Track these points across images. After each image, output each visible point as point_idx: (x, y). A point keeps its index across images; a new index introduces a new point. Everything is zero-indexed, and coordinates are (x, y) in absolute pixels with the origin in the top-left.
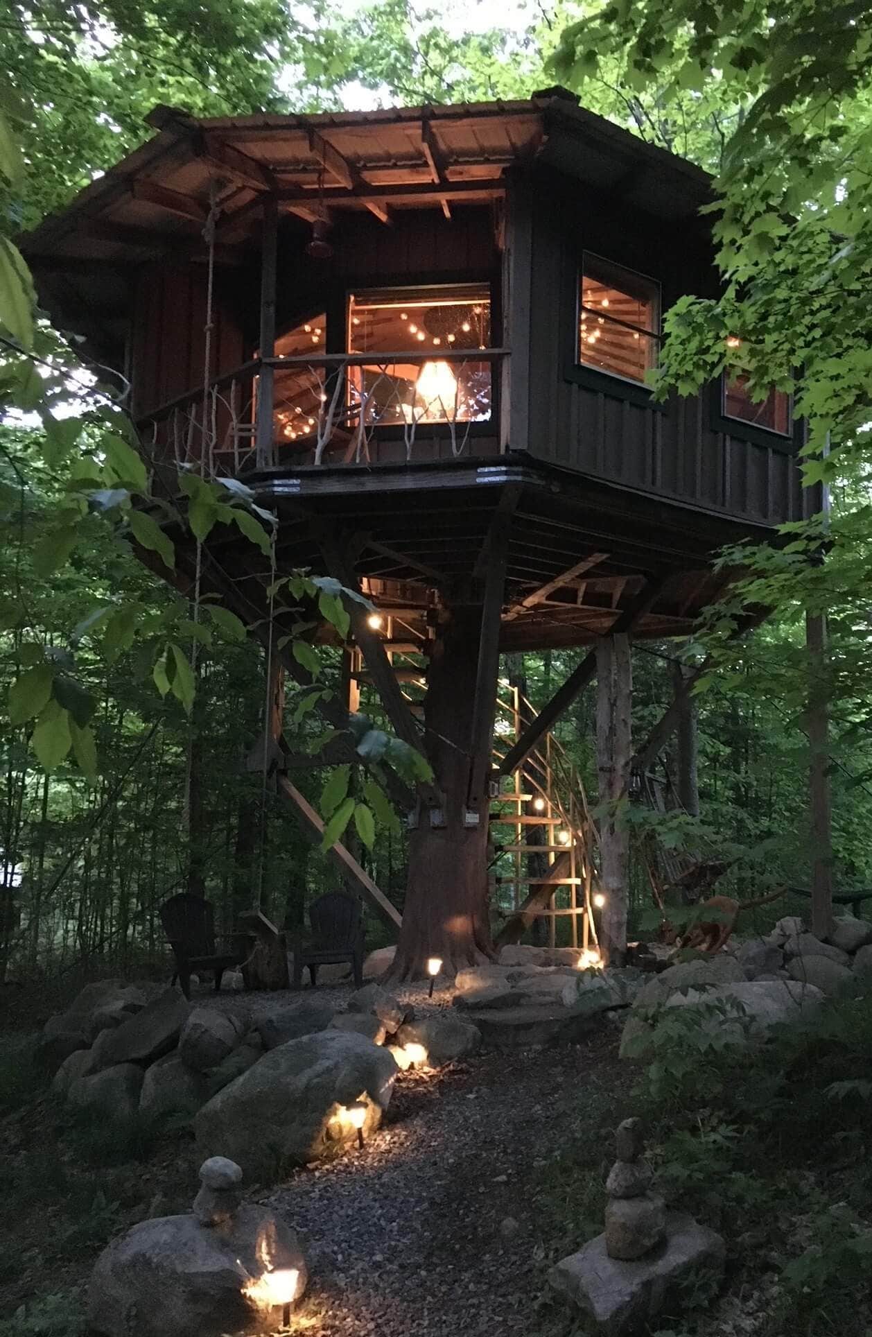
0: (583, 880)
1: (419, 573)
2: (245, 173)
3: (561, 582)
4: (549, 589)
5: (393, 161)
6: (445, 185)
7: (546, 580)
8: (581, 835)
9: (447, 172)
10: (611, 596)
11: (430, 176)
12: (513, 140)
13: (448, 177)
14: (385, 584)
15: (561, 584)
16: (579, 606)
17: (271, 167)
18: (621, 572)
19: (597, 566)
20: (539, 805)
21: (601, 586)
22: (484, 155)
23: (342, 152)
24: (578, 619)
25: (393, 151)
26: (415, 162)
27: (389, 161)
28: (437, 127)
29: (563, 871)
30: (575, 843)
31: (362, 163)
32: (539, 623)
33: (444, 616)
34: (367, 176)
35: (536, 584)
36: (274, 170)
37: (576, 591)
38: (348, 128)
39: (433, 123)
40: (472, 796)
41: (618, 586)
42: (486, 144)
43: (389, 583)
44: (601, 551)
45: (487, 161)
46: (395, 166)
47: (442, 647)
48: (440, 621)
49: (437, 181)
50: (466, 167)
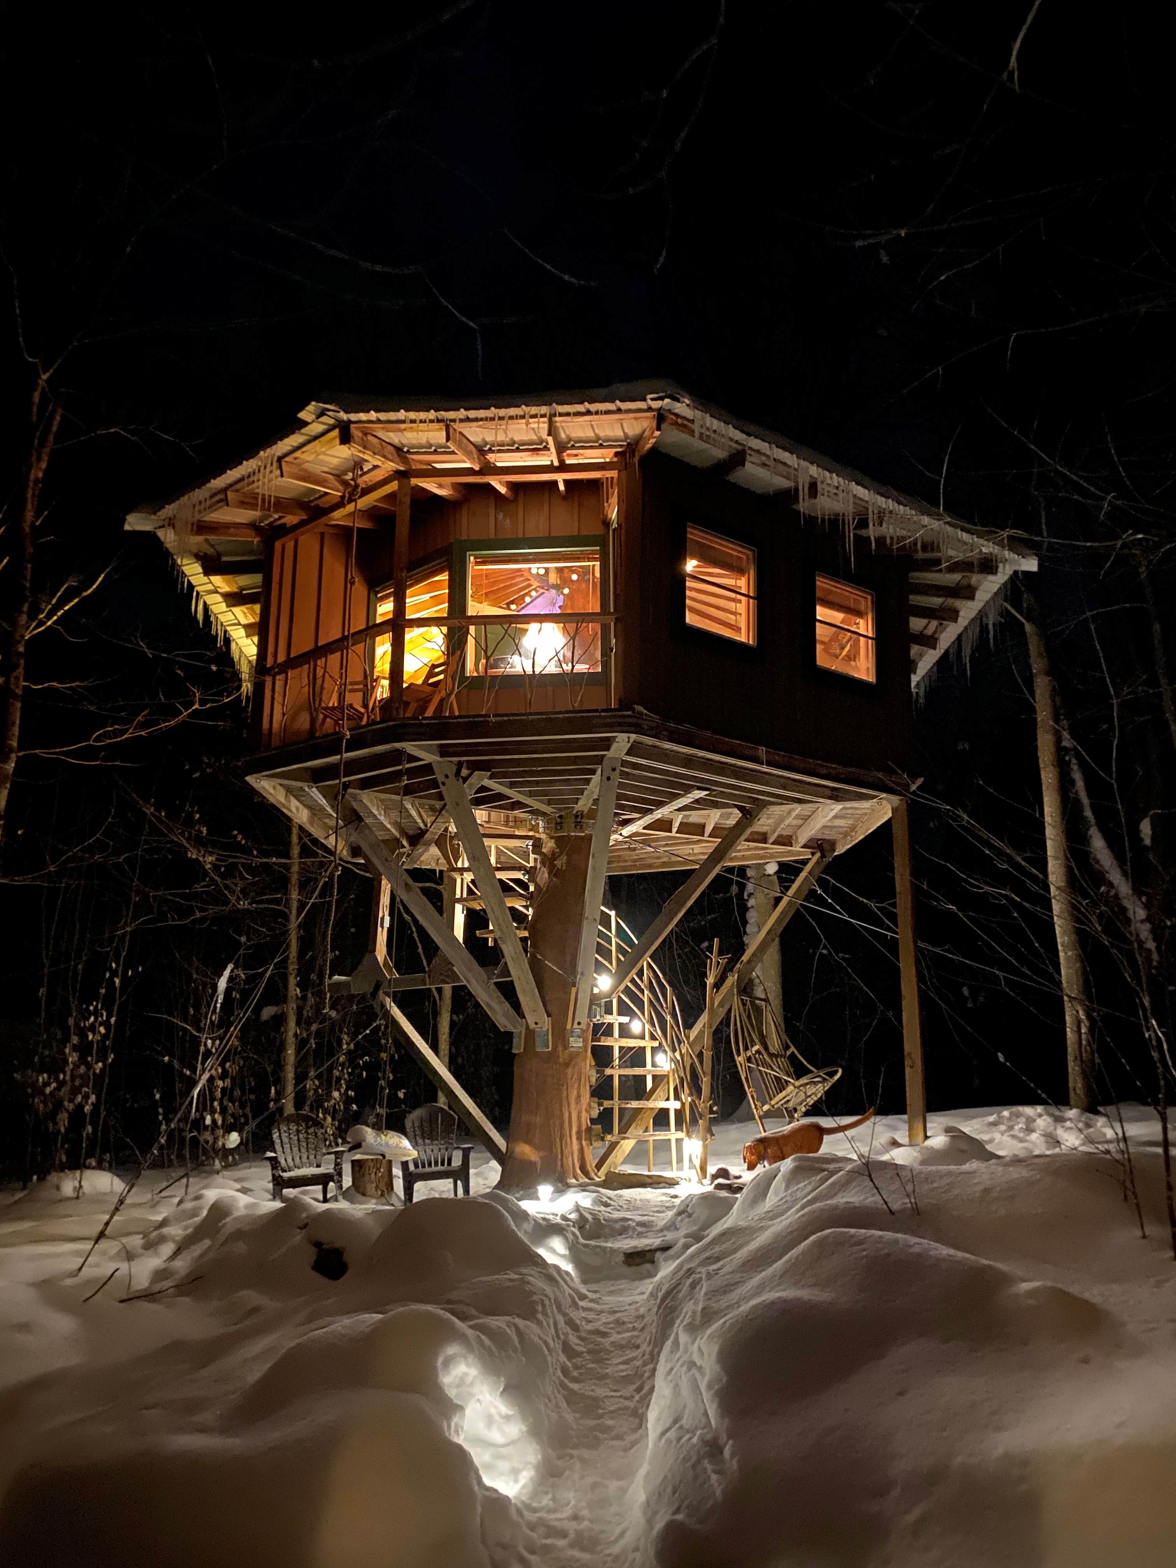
0: (683, 1104)
1: (527, 806)
2: (384, 457)
3: (658, 814)
4: (648, 819)
5: (516, 445)
6: (563, 467)
7: (646, 812)
8: (679, 1058)
9: (565, 454)
10: (703, 826)
11: (548, 458)
12: (626, 430)
13: (565, 458)
14: (489, 814)
15: (660, 816)
16: (673, 834)
17: (405, 449)
18: (715, 805)
19: (697, 801)
20: (636, 1027)
21: (695, 817)
22: (599, 443)
23: (472, 439)
24: (671, 845)
25: (517, 438)
26: (538, 448)
27: (513, 446)
28: (561, 422)
29: (661, 1094)
30: (673, 1066)
31: (488, 446)
32: (634, 849)
33: (549, 845)
34: (491, 457)
35: (637, 815)
36: (408, 452)
37: (670, 823)
38: (481, 423)
39: (557, 419)
40: (576, 1022)
41: (712, 818)
42: (602, 434)
43: (492, 813)
44: (699, 788)
45: (601, 446)
46: (518, 450)
47: (546, 875)
48: (544, 850)
49: (556, 464)
50: (581, 451)
